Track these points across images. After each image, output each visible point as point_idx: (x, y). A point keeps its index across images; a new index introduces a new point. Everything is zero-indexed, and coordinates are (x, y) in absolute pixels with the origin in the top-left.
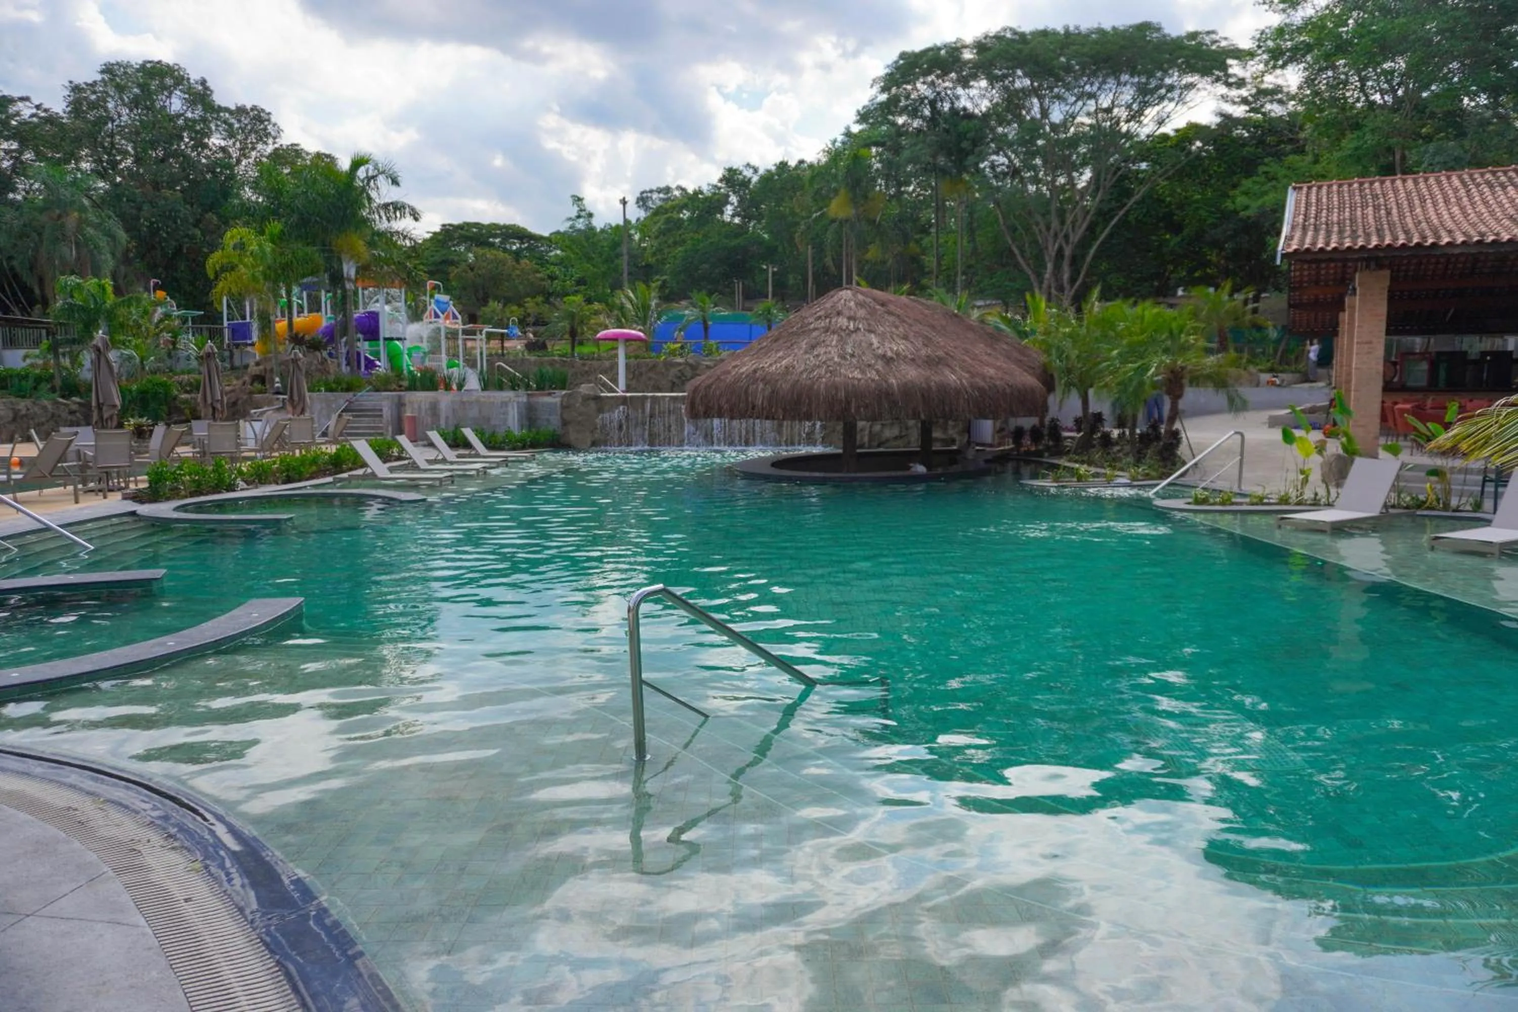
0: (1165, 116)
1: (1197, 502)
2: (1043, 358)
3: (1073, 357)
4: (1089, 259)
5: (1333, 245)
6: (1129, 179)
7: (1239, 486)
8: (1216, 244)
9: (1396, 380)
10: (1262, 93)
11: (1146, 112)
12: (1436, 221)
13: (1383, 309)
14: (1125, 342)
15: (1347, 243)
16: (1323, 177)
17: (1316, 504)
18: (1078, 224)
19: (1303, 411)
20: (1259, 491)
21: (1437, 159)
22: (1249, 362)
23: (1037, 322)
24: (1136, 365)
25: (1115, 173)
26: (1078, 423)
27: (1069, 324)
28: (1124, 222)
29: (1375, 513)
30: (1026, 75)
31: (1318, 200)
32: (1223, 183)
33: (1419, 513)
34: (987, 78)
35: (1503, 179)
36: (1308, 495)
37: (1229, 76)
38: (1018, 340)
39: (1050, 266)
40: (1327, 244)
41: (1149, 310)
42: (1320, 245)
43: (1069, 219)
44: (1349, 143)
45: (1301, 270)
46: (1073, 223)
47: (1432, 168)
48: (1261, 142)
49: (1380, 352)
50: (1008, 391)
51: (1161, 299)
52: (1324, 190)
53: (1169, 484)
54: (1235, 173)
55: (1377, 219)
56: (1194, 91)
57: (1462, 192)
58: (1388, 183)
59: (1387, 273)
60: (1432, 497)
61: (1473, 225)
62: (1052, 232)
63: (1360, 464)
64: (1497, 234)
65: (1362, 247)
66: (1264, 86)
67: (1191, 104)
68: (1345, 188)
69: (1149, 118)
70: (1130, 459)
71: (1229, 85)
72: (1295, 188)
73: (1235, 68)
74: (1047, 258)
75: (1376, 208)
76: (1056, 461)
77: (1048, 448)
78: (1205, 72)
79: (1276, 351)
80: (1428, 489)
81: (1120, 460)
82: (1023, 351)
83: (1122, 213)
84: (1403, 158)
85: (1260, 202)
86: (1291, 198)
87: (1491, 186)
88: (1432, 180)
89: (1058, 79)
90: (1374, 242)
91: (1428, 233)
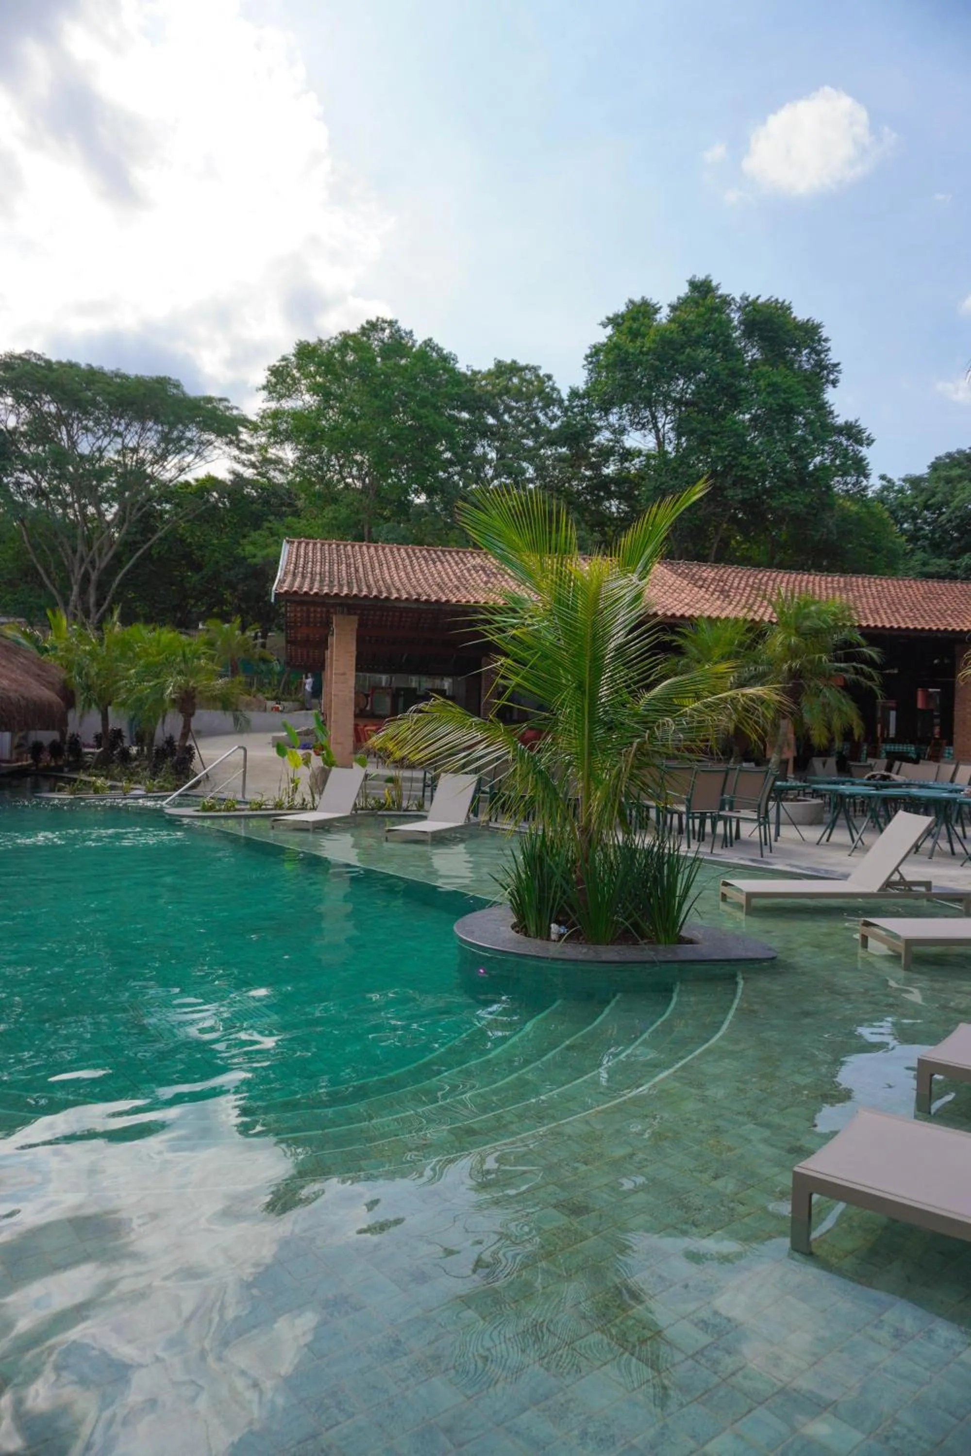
0: (185, 464)
1: (204, 809)
2: (64, 675)
3: (93, 673)
4: (114, 586)
5: (315, 590)
6: (153, 517)
7: (243, 796)
8: (230, 585)
9: (368, 708)
10: (266, 461)
11: (170, 458)
12: (389, 581)
13: (353, 648)
14: (142, 662)
15: (326, 590)
16: (311, 537)
17: (303, 808)
18: (104, 551)
19: (299, 734)
20: (258, 799)
21: (390, 536)
22: (259, 690)
23: (58, 637)
24: (152, 684)
25: (139, 509)
26: (99, 740)
27: (90, 643)
28: (147, 556)
29: (347, 814)
30: (53, 401)
31: (306, 554)
32: (236, 533)
33: (380, 813)
34: (13, 397)
35: (434, 556)
36: (298, 800)
37: (240, 441)
38: (39, 655)
39: (76, 589)
40: (311, 589)
41: (167, 635)
42: (305, 590)
43: (96, 545)
44: (329, 512)
45: (295, 611)
46: (100, 550)
47: (387, 541)
48: (267, 502)
49: (352, 682)
50: (23, 703)
51: (183, 630)
52: (311, 546)
53: (180, 795)
54: (246, 525)
55: (349, 574)
56: (210, 447)
57: (407, 562)
58: (357, 547)
59: (356, 618)
60: (390, 800)
61: (414, 587)
62: (78, 555)
63: (336, 773)
64: (429, 596)
65: (336, 594)
66: (269, 456)
67: (209, 459)
68: (326, 547)
69: (172, 463)
70: (147, 773)
71: (241, 449)
72: (288, 542)
73: (245, 436)
74: (73, 581)
75: (348, 566)
76: (75, 776)
77: (68, 764)
78: (220, 433)
79: (279, 682)
80: (386, 793)
81: (138, 773)
82: (42, 666)
83: (145, 547)
84: (370, 532)
85: (265, 552)
86: (285, 548)
87: (426, 561)
88: (387, 550)
89: (86, 413)
90: (345, 591)
91: (383, 589)
